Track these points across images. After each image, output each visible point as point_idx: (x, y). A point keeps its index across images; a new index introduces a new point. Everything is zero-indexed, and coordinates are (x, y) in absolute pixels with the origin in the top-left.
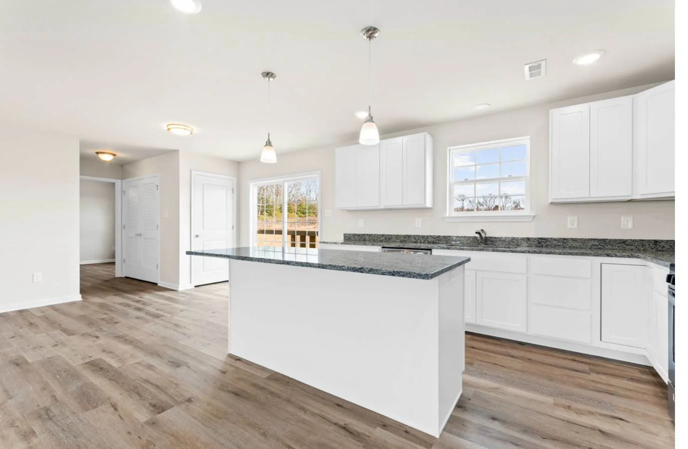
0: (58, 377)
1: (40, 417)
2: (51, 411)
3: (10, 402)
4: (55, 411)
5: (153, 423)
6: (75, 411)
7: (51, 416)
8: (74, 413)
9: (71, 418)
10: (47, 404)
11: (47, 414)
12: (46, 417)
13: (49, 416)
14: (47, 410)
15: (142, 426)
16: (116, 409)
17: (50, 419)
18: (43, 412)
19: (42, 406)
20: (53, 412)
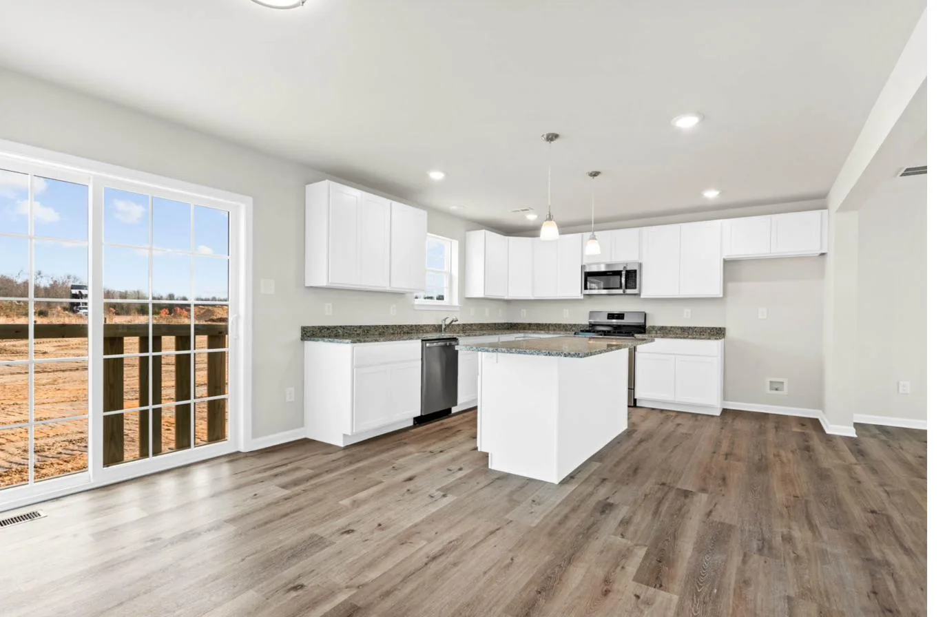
0: (715, 591)
1: (770, 548)
2: (758, 546)
3: (792, 593)
4: (755, 545)
5: (704, 490)
6: (739, 531)
7: (761, 542)
8: (742, 531)
9: (747, 528)
10: (756, 557)
11: (763, 547)
12: (766, 544)
13: (763, 543)
14: (760, 551)
15: (711, 493)
16: (711, 512)
17: (763, 540)
18: (766, 551)
19: (763, 558)
20: (758, 544)
